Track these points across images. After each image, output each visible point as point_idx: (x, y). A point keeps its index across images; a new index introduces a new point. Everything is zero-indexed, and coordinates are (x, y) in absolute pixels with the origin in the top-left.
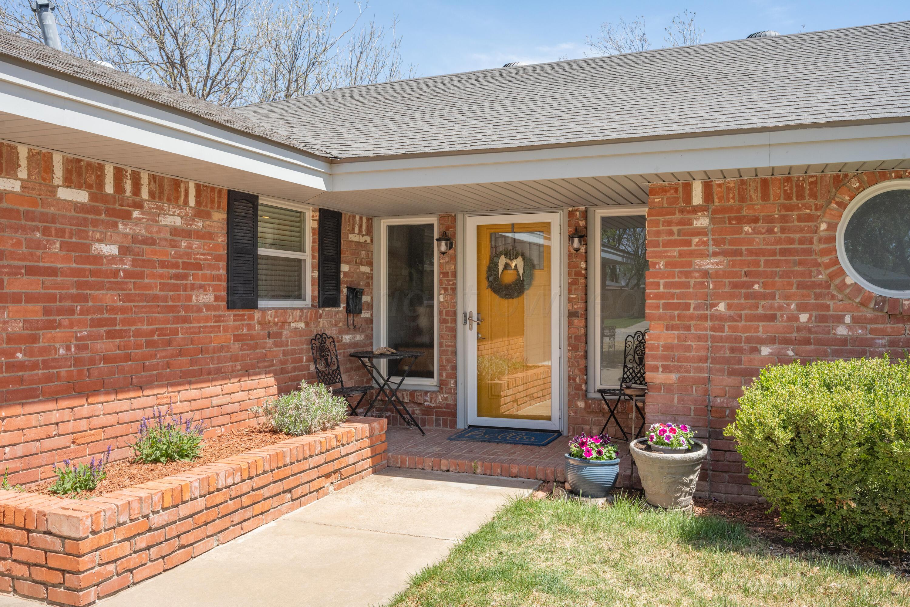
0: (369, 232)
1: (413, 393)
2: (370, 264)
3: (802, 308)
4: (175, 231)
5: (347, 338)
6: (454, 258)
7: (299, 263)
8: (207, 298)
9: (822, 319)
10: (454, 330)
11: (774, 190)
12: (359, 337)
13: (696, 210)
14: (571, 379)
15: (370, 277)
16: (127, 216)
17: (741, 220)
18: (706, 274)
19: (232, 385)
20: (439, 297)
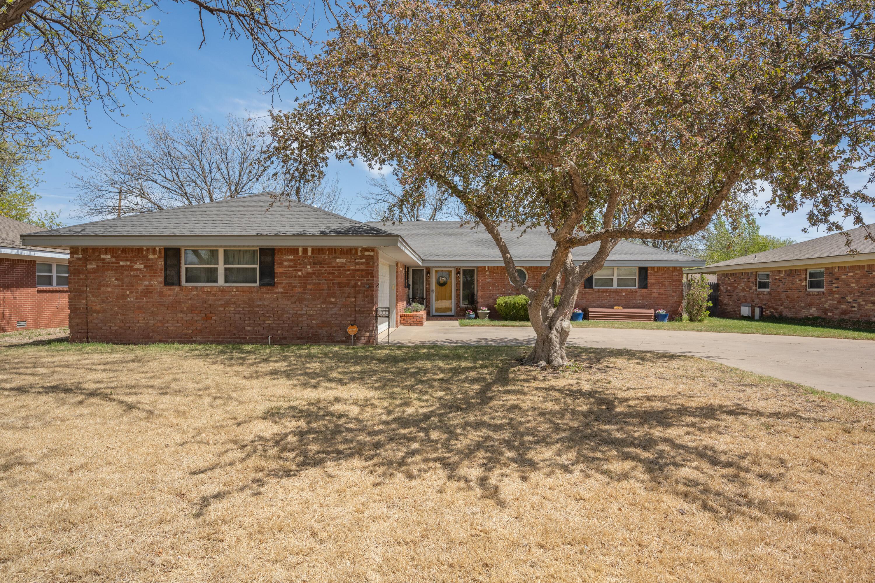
6: (430, 278)
10: (430, 294)
13: (487, 271)
14: (457, 304)
17: (494, 273)
20: (426, 286)
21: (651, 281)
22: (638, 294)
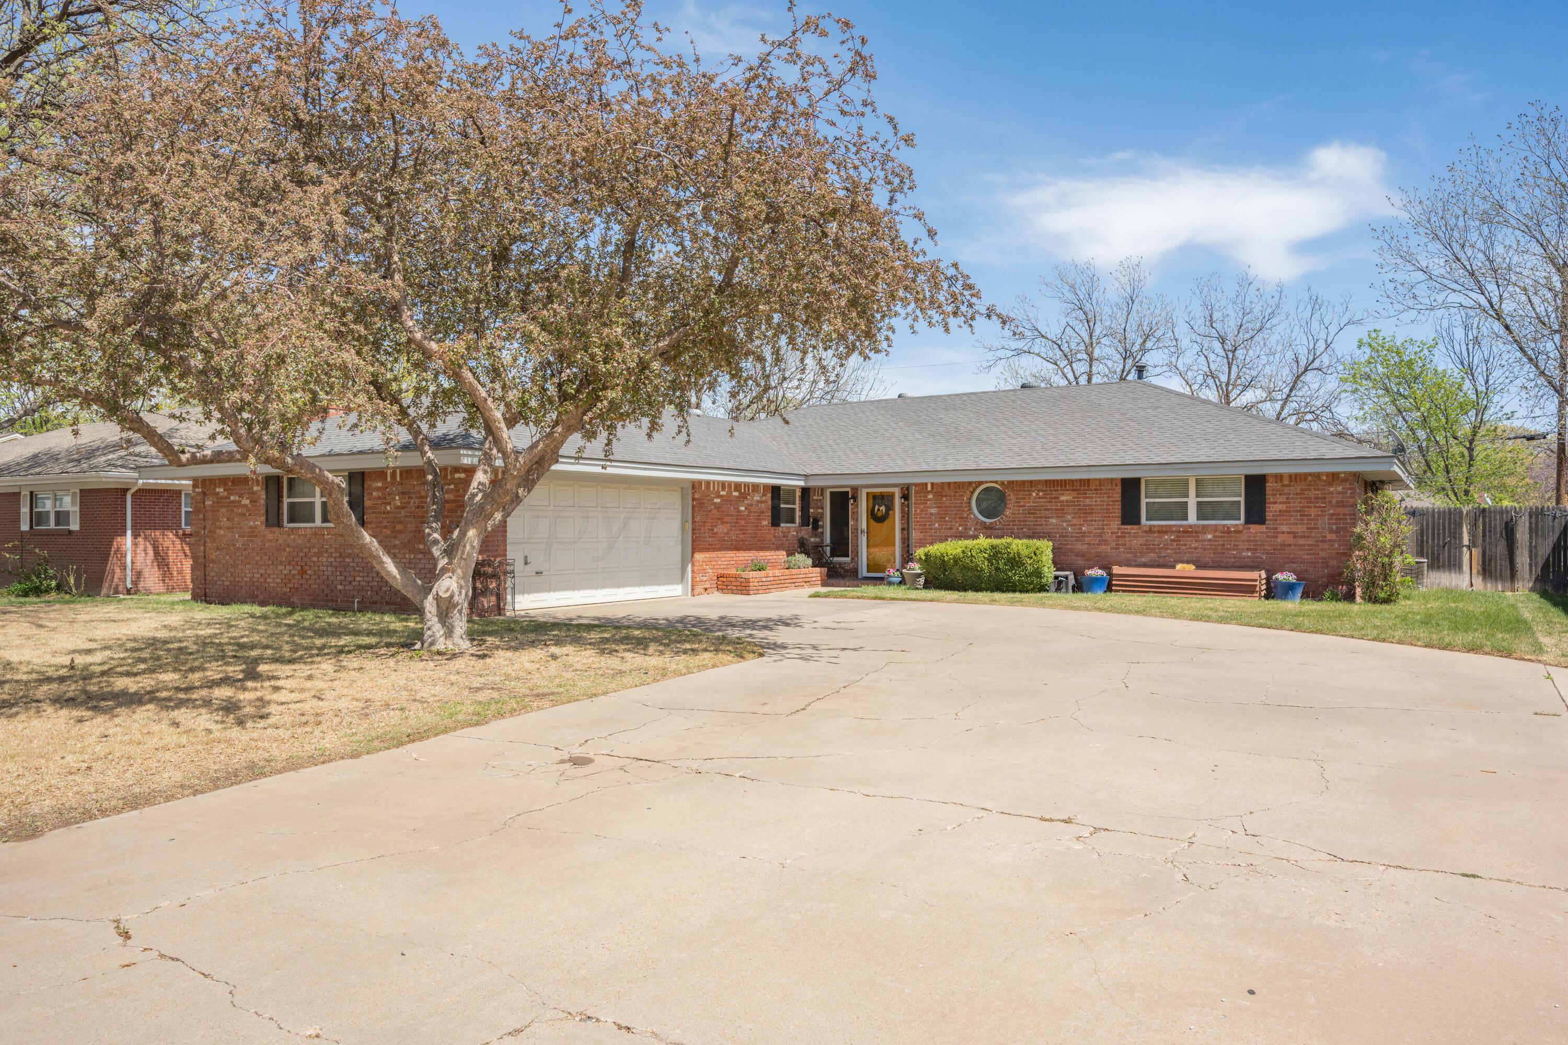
0: (822, 495)
1: (840, 564)
2: (822, 508)
3: (960, 525)
4: (758, 501)
5: (812, 540)
6: (857, 506)
7: (794, 509)
8: (765, 523)
9: (966, 529)
10: (857, 536)
11: (952, 486)
12: (818, 540)
13: (929, 492)
14: (902, 556)
15: (823, 514)
16: (746, 498)
17: (942, 496)
18: (931, 514)
19: (773, 553)
20: (851, 523)
21: (1274, 508)
22: (1244, 536)
